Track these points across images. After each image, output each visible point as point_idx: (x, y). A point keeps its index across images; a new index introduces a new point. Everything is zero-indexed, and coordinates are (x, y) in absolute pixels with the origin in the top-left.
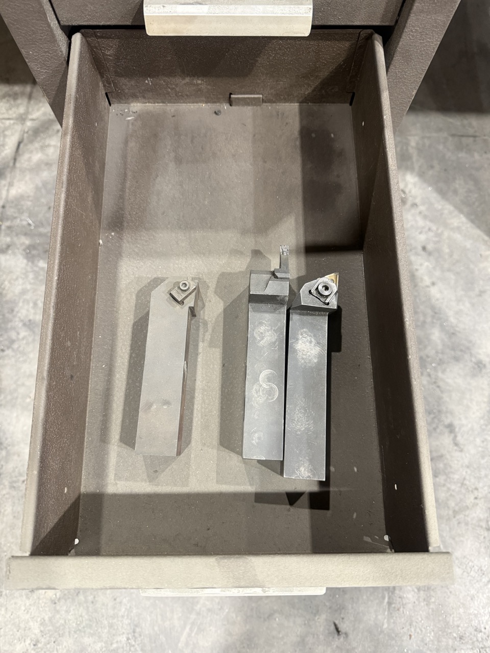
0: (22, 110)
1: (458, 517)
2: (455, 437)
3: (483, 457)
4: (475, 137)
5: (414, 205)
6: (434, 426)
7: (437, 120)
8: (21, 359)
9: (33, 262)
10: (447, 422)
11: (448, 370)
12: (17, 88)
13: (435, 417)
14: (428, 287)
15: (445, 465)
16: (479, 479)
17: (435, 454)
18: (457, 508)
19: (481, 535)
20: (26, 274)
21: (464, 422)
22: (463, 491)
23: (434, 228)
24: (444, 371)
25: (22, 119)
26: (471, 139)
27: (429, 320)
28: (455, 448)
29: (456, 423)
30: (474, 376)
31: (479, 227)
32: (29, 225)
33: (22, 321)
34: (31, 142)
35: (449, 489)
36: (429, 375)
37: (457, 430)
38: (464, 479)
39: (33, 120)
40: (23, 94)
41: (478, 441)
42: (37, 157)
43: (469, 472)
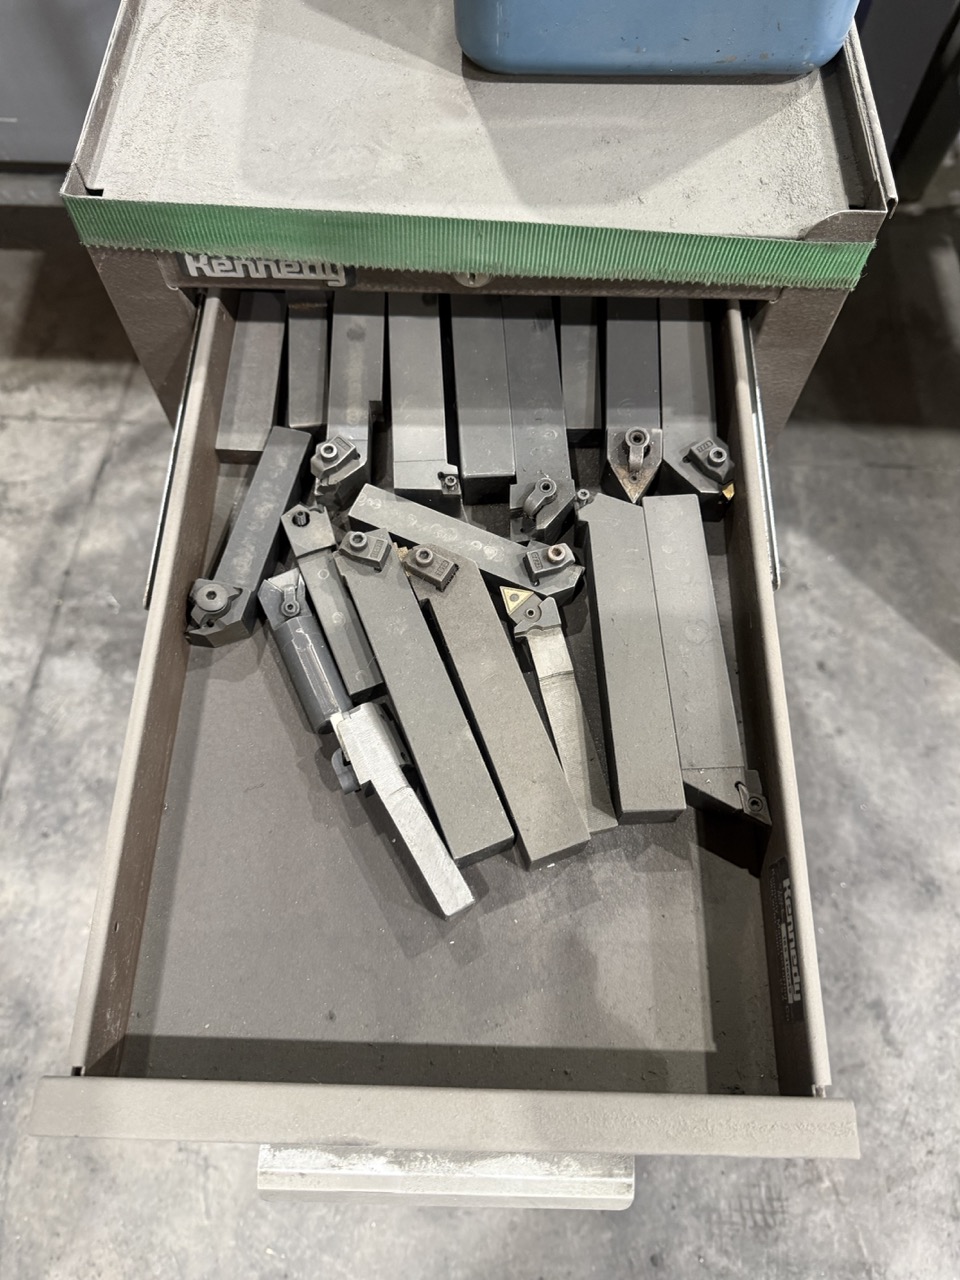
0: (112, 405)
1: (895, 1191)
2: (887, 1027)
3: (942, 1070)
4: (909, 468)
5: (802, 587)
6: (846, 1003)
7: (840, 437)
8: (78, 853)
9: (112, 674)
10: (871, 997)
11: (870, 895)
12: (106, 369)
13: (847, 987)
14: (829, 736)
15: (869, 1083)
16: (935, 1112)
17: (848, 1061)
18: (893, 1172)
19: (943, 1230)
20: (97, 696)
21: (903, 997)
22: (905, 1137)
23: (839, 629)
24: (862, 898)
25: (111, 420)
26: (903, 472)
27: (833, 798)
28: (888, 1049)
29: (889, 999)
30: (919, 908)
31: (921, 629)
32: (111, 606)
33: (84, 780)
34: (124, 460)
35: (877, 1132)
36: (835, 905)
37: (890, 1013)
38: (907, 1112)
39: (130, 423)
40: (115, 378)
41: (931, 1037)
42: (132, 487)
43: (915, 1099)
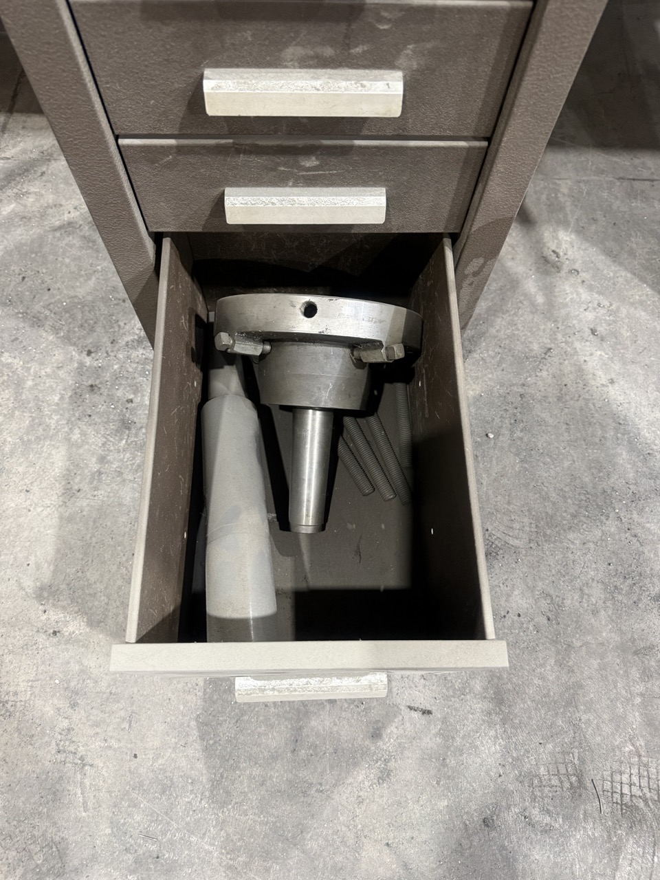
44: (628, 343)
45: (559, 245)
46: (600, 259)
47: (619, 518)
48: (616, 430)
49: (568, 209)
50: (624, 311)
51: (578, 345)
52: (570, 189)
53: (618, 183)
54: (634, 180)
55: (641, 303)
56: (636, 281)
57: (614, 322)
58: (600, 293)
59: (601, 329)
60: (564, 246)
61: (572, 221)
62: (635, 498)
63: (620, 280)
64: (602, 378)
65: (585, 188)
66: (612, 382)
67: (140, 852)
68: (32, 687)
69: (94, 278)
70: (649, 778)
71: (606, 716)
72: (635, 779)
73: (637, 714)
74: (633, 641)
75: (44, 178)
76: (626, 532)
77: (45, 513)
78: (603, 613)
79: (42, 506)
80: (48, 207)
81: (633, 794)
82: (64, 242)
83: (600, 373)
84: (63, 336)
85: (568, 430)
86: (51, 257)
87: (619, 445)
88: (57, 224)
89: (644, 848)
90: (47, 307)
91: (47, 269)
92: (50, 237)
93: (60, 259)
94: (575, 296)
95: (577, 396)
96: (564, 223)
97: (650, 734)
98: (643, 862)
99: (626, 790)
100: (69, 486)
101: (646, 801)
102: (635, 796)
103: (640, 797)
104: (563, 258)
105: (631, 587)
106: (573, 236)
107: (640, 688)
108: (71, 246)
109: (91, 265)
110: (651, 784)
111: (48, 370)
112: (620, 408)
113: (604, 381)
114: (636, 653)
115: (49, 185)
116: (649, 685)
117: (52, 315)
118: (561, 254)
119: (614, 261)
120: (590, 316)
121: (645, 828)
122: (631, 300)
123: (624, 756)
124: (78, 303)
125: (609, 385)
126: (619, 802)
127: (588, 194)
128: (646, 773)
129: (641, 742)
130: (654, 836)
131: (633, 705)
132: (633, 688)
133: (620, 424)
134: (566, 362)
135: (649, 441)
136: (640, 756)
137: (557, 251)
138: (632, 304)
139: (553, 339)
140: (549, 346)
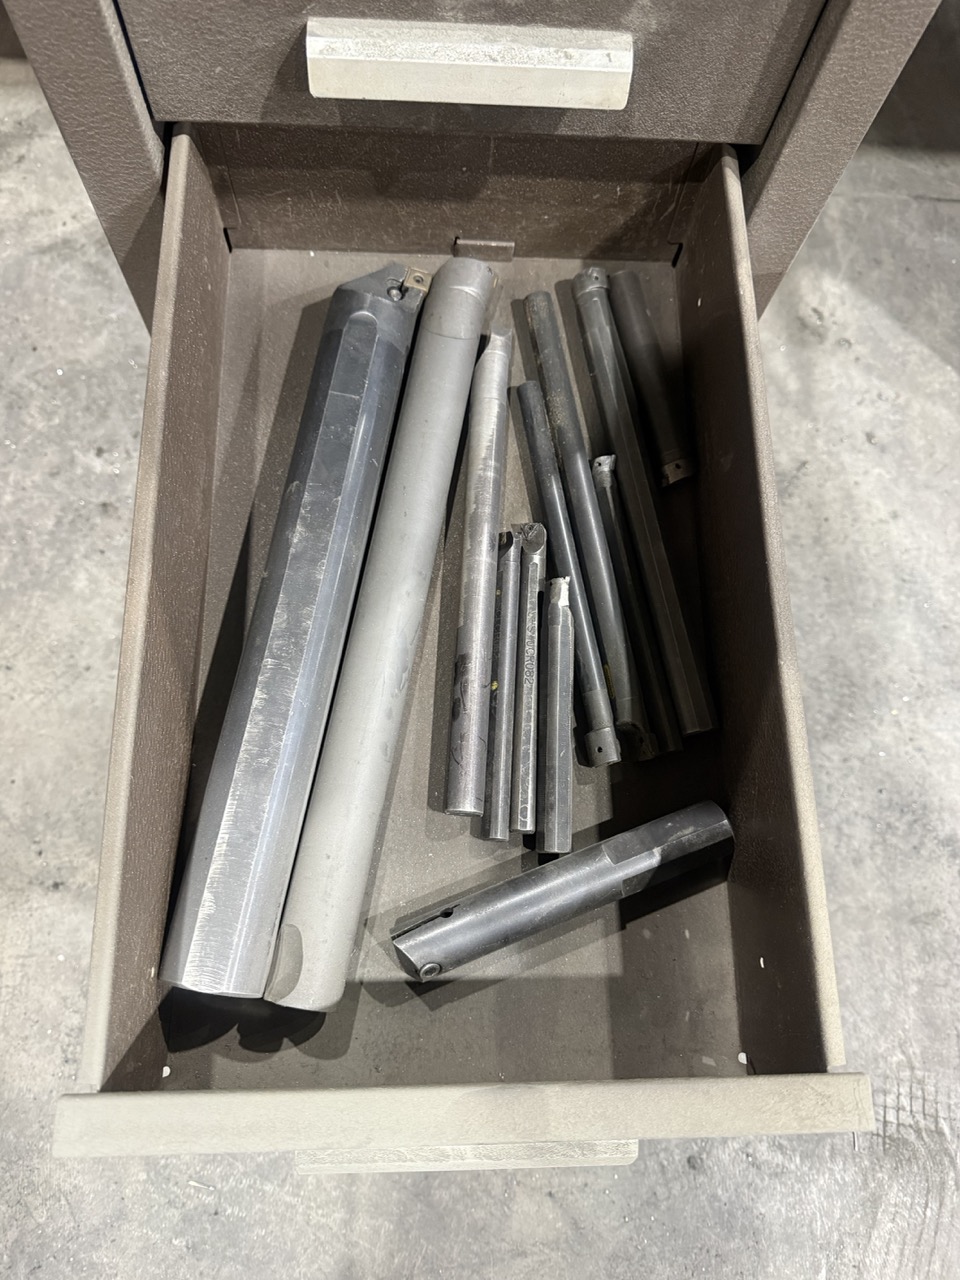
44: (921, 456)
45: (823, 300)
46: (884, 325)
47: (897, 723)
48: (899, 590)
49: (839, 244)
50: (916, 407)
51: (846, 458)
52: (844, 212)
53: (915, 205)
54: (939, 200)
55: (943, 394)
56: (936, 360)
57: (902, 423)
58: (882, 378)
59: (883, 434)
60: (831, 301)
61: (844, 261)
62: (922, 693)
63: (913, 358)
64: (882, 510)
65: (865, 211)
66: (895, 516)
67: (190, 1205)
68: (23, 965)
69: (105, 333)
70: (924, 1099)
71: (866, 1012)
72: (905, 1102)
73: (911, 1009)
74: (910, 904)
75: (23, 166)
76: (906, 744)
77: (37, 702)
78: (868, 863)
79: (33, 691)
80: (31, 214)
81: (901, 1122)
82: (59, 272)
83: (878, 502)
84: (59, 425)
85: (828, 588)
86: (37, 297)
87: (901, 612)
88: (46, 242)
89: (913, 1197)
90: (31, 376)
91: (31, 314)
92: (35, 263)
93: (51, 299)
94: (844, 381)
95: (842, 536)
96: (831, 265)
97: (929, 1038)
98: (910, 1216)
99: (891, 1117)
100: (72, 661)
101: (918, 1131)
102: (903, 1125)
103: (911, 1126)
104: (828, 322)
105: (911, 824)
106: (845, 287)
107: (918, 972)
108: (69, 279)
109: (101, 310)
110: (926, 1107)
111: (37, 478)
112: (905, 557)
113: (883, 514)
114: (914, 921)
115: (31, 178)
116: (930, 968)
117: (41, 391)
118: (826, 314)
119: (905, 329)
120: (866, 413)
121: (915, 1169)
122: (928, 391)
123: (891, 1069)
124: (83, 373)
125: (891, 521)
126: (881, 1133)
127: (870, 219)
128: (920, 1093)
129: (915, 1050)
130: (927, 1181)
131: (906, 996)
132: (906, 972)
133: (904, 581)
134: (829, 484)
135: (945, 608)
136: (912, 1068)
137: (821, 309)
138: (929, 396)
139: (812, 448)
140: (803, 458)
